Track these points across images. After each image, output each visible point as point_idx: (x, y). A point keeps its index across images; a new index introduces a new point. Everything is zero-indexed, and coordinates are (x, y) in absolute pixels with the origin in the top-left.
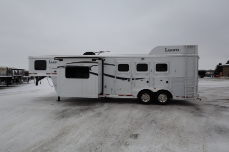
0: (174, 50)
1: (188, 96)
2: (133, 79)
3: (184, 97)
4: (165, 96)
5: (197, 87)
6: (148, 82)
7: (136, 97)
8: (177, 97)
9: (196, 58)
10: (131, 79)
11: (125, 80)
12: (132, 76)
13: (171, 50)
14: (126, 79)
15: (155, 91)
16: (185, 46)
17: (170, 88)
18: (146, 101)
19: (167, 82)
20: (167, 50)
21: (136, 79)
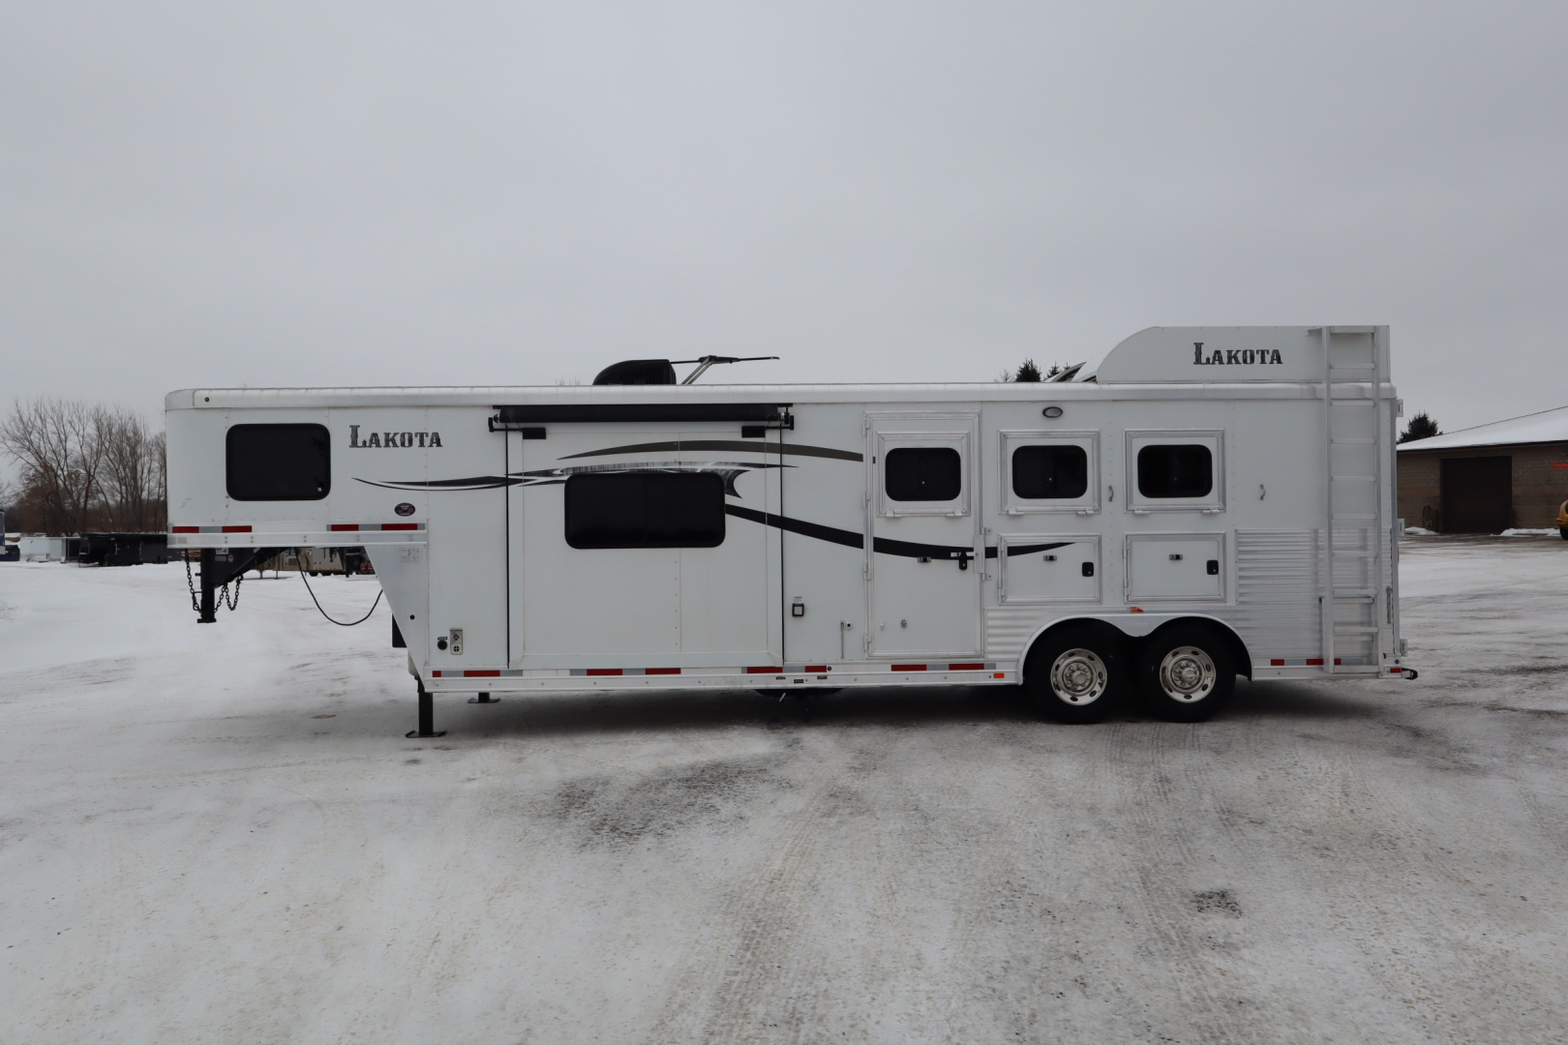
0: (1249, 357)
1: (1344, 652)
2: (991, 553)
3: (1318, 662)
4: (1204, 658)
5: (1391, 591)
6: (1088, 569)
7: (1013, 675)
8: (1275, 662)
9: (1385, 409)
10: (980, 550)
11: (935, 563)
12: (983, 530)
13: (1232, 358)
14: (941, 553)
15: (1138, 626)
16: (1315, 333)
17: (1231, 603)
18: (1084, 700)
19: (1212, 567)
20: (1207, 353)
21: (1014, 551)
